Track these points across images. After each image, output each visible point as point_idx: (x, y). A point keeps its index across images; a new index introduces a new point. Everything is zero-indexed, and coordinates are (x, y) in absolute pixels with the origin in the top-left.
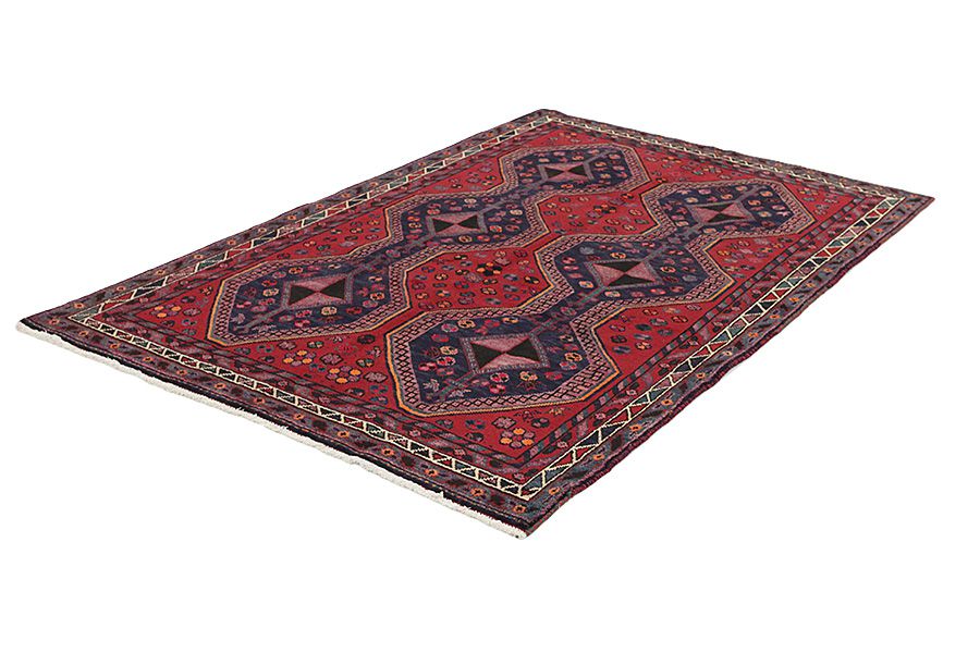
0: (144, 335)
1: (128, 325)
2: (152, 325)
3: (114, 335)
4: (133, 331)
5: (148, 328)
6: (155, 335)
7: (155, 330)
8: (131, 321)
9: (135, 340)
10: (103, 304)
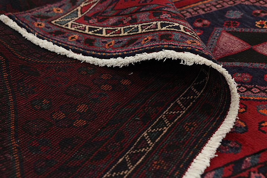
0: (131, 22)
1: (112, 21)
2: (132, 9)
3: (104, 34)
4: (120, 23)
5: (131, 14)
6: (141, 16)
7: (138, 11)
8: (112, 16)
9: (125, 30)
10: (79, 8)
